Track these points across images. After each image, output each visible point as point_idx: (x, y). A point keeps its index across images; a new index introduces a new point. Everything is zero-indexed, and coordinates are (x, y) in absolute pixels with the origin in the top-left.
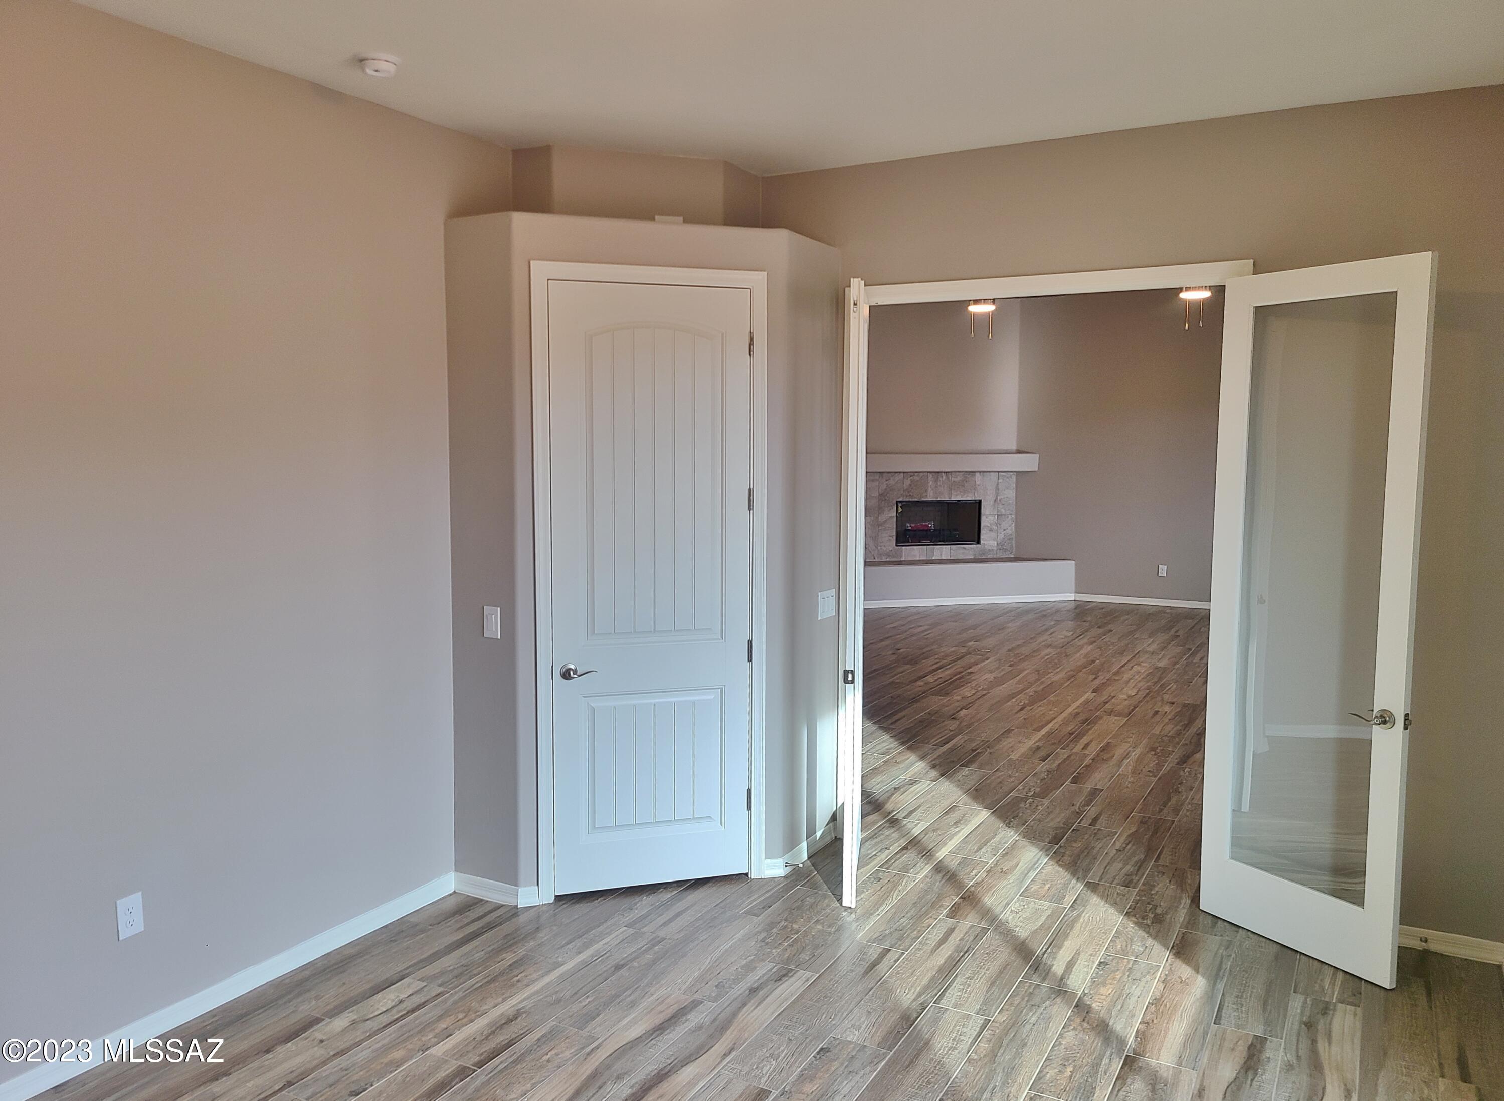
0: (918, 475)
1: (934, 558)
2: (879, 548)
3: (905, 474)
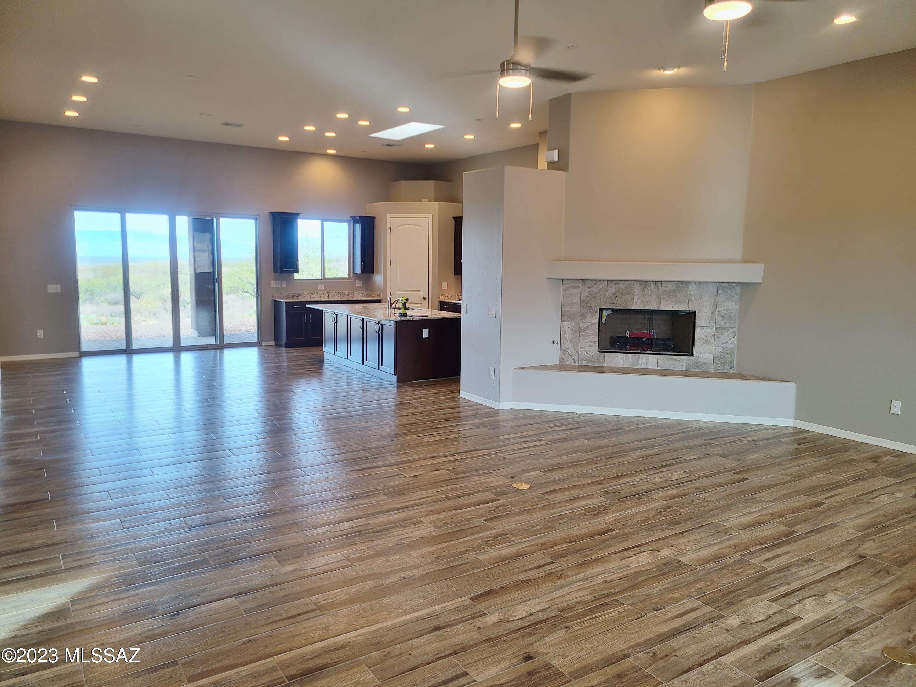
0: (623, 284)
1: (638, 367)
2: (580, 352)
3: (609, 282)
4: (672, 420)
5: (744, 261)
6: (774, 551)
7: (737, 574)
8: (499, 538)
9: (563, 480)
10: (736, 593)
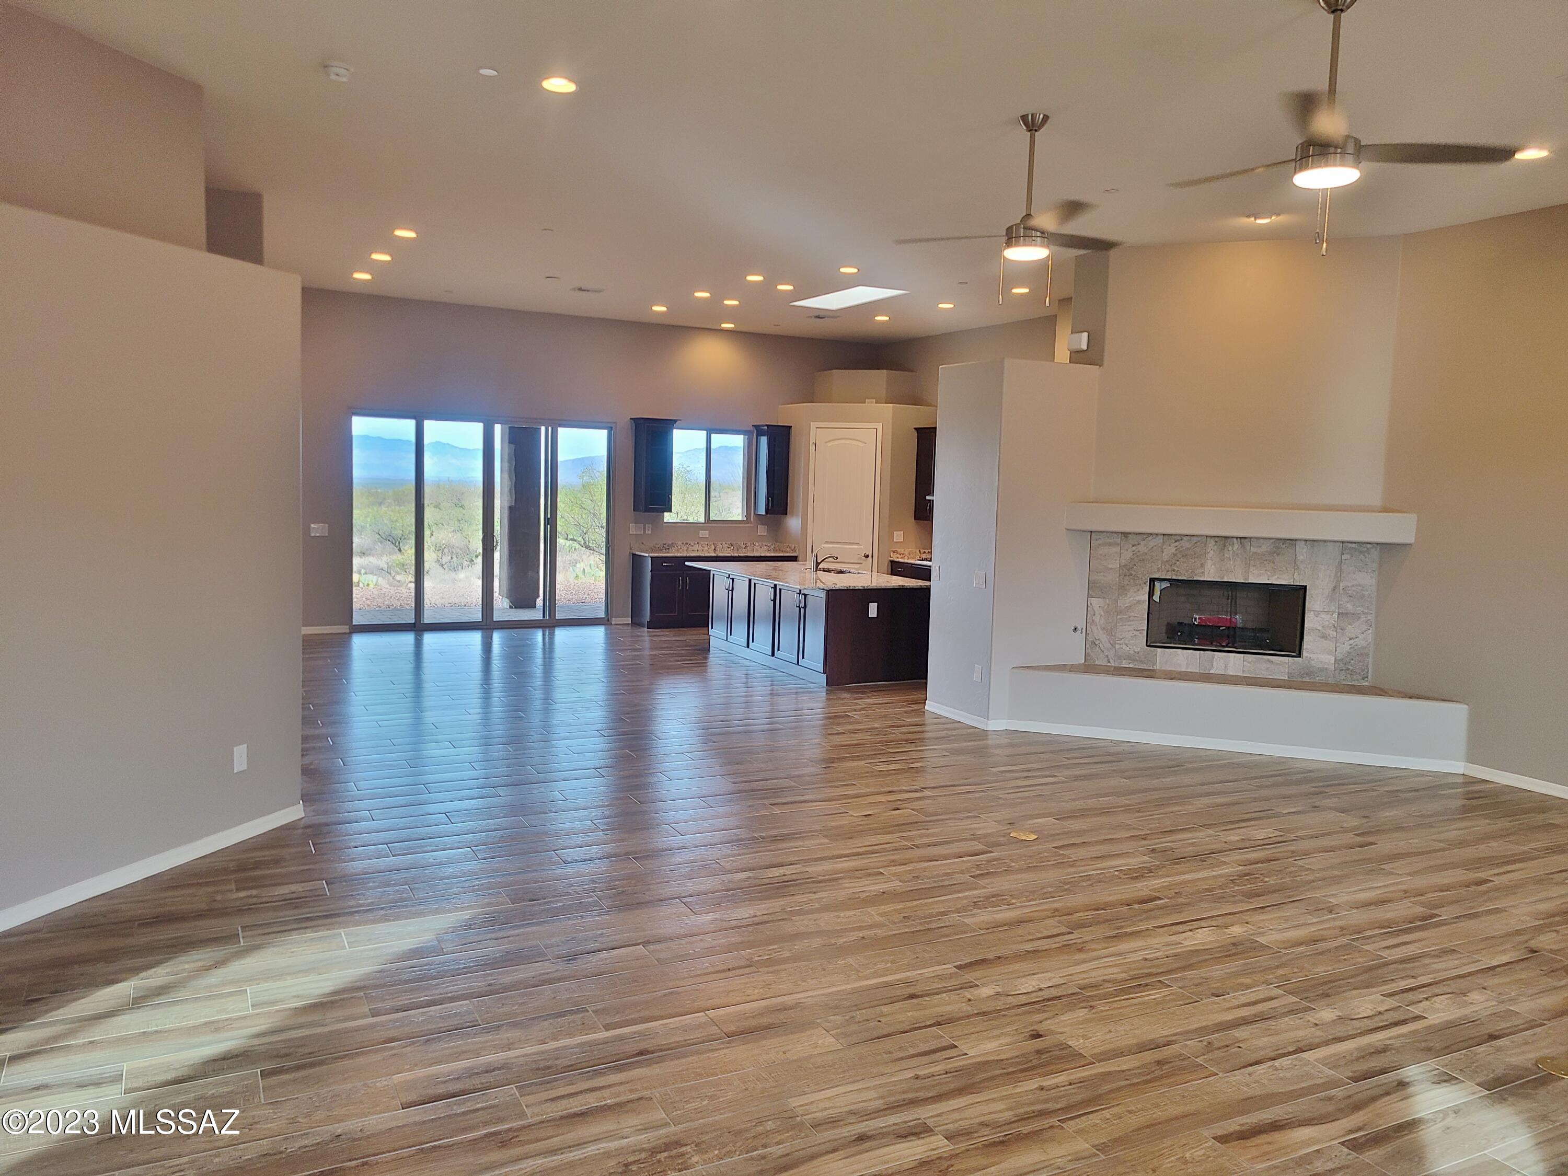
0: (1188, 541)
1: (1211, 672)
2: (1117, 646)
3: (1165, 538)
4: (1262, 757)
5: (1386, 510)
6: (1400, 937)
7: (1339, 961)
8: (993, 899)
9: (1088, 831)
10: (1334, 984)
